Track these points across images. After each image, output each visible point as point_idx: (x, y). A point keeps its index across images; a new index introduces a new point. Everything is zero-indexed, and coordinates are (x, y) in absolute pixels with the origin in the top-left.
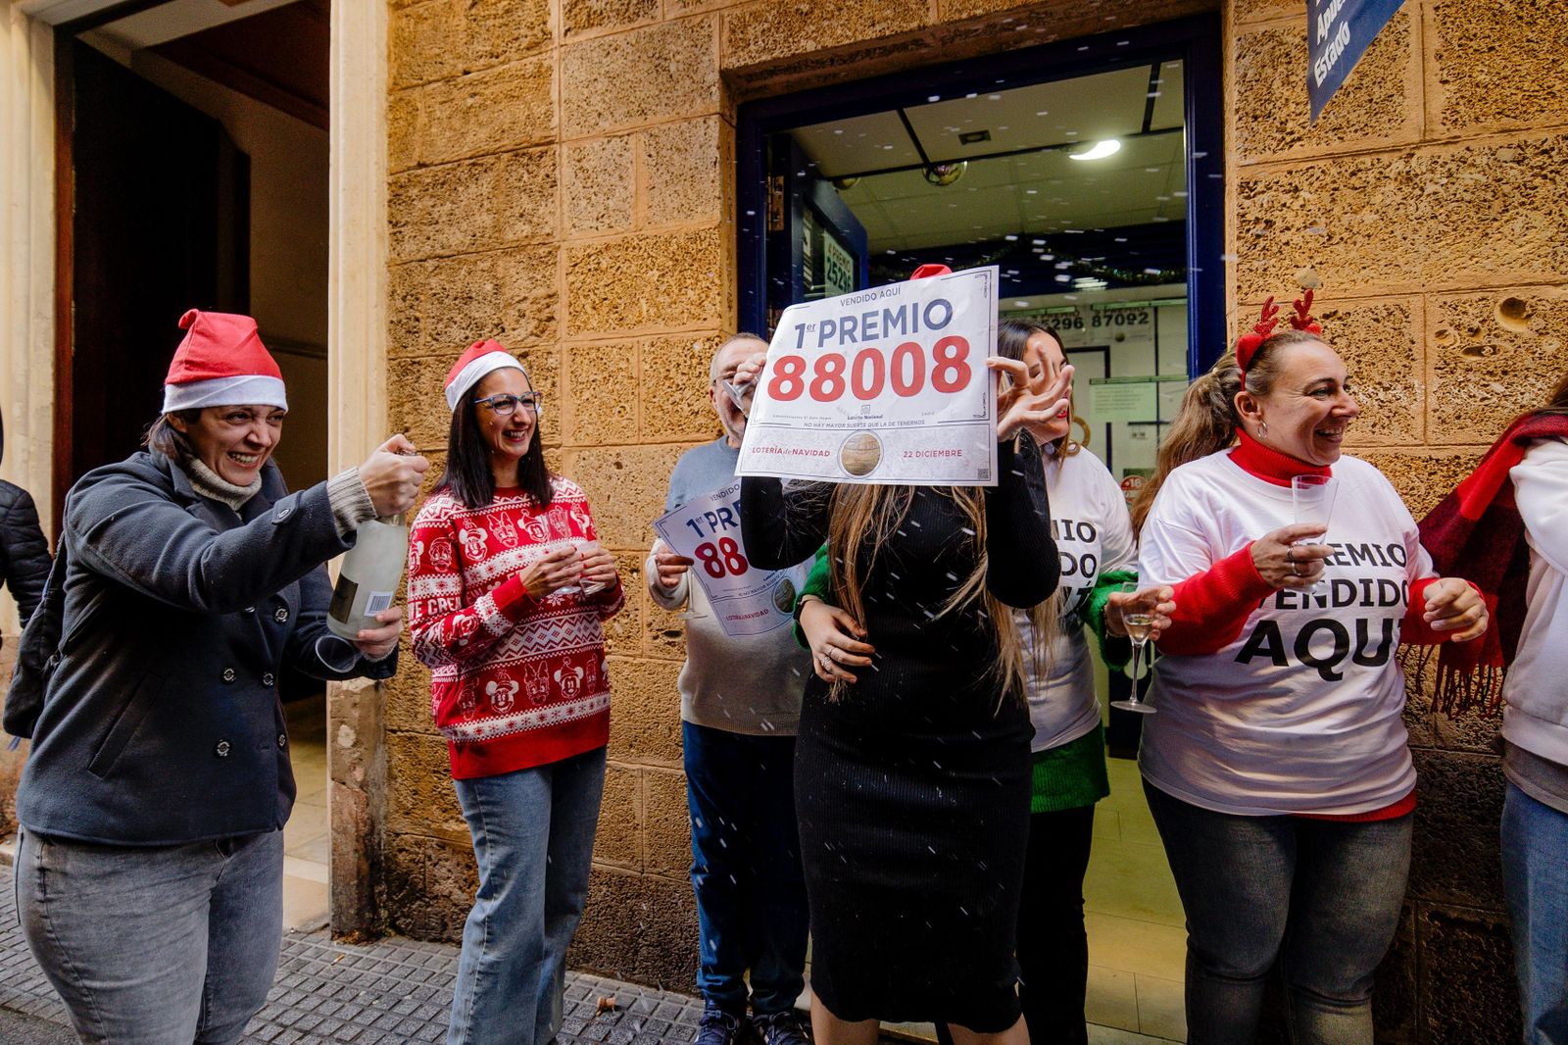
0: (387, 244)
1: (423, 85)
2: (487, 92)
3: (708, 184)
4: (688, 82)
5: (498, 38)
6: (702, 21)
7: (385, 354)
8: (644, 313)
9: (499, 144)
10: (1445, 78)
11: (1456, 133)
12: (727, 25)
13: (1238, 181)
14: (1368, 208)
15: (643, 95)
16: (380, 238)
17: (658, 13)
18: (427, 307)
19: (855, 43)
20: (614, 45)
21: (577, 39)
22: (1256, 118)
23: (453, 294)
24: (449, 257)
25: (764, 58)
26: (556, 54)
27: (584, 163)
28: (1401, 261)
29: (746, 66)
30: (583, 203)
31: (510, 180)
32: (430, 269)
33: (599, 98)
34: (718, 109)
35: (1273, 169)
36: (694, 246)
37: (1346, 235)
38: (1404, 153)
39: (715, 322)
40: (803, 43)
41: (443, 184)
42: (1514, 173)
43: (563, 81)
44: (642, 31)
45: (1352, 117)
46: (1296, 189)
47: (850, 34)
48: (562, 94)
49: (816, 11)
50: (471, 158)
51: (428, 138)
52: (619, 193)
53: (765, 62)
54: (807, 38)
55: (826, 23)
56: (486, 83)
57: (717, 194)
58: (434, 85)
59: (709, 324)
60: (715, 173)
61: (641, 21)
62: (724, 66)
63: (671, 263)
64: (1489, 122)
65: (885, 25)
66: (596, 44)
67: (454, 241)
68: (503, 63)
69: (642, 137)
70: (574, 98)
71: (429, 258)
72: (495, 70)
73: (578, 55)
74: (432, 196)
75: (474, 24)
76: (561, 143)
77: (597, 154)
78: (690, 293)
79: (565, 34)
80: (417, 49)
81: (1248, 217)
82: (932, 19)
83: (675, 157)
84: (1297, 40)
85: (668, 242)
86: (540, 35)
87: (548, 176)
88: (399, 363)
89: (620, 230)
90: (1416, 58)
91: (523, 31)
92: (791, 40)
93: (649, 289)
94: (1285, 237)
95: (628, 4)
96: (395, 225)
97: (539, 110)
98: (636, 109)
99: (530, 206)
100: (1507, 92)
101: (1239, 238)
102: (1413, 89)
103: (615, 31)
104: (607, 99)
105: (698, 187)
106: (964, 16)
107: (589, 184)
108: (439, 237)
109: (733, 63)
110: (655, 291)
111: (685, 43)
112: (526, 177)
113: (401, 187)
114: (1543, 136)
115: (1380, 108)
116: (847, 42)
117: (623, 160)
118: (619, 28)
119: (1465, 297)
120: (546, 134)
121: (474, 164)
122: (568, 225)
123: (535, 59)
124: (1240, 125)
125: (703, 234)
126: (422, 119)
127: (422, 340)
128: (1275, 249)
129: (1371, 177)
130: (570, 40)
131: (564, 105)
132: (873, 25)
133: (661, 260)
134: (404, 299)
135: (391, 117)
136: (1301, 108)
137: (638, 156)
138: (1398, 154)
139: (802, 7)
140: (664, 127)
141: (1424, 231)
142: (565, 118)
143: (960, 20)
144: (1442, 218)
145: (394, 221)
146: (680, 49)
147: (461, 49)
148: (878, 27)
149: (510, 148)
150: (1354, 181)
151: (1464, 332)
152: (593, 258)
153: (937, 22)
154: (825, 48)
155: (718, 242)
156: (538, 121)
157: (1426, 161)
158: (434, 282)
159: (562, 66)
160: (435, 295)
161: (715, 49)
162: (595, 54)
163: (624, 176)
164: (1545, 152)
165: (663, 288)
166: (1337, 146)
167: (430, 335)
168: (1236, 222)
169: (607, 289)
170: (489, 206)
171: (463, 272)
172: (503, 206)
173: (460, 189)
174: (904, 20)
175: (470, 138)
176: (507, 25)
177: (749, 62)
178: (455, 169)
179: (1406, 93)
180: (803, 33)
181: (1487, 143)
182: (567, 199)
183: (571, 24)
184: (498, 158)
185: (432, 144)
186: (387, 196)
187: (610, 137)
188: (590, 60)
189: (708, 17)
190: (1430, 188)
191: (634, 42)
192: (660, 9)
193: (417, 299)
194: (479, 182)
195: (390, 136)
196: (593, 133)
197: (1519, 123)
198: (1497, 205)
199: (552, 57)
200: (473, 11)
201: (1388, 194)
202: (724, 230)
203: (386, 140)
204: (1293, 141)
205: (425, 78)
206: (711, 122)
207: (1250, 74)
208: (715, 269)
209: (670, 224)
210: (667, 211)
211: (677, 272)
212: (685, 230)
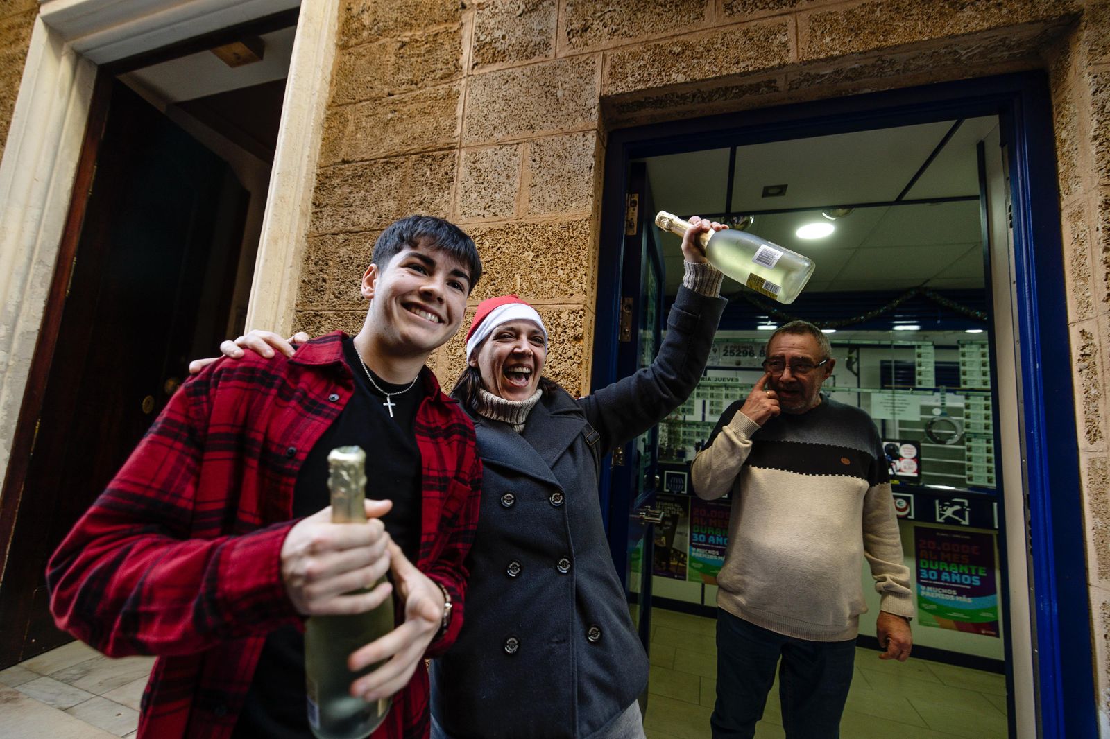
0: (308, 220)
1: (355, 104)
2: (405, 109)
3: (583, 185)
4: (572, 105)
5: (418, 71)
6: (588, 59)
7: (294, 306)
8: (518, 286)
9: (409, 148)
12: (609, 62)
13: (1098, 200)
15: (533, 114)
16: (303, 214)
17: (551, 53)
18: (333, 270)
19: (720, 77)
20: (513, 76)
21: (482, 71)
23: (356, 262)
24: (357, 232)
25: (639, 87)
26: (463, 82)
27: (479, 165)
29: (623, 94)
30: (474, 195)
31: (416, 175)
32: (341, 241)
33: (495, 115)
34: (596, 126)
36: (567, 234)
39: (579, 297)
40: (674, 76)
41: (361, 176)
43: (467, 101)
44: (536, 66)
47: (717, 70)
48: (466, 112)
49: (687, 53)
50: (385, 158)
51: (353, 142)
52: (506, 188)
53: (639, 91)
54: (678, 72)
55: (695, 61)
56: (405, 102)
57: (590, 193)
58: (364, 103)
59: (575, 299)
60: (589, 176)
61: (536, 58)
62: (604, 93)
63: (545, 246)
65: (748, 63)
66: (498, 74)
67: (363, 220)
68: (420, 88)
69: (529, 146)
70: (475, 114)
71: (342, 232)
72: (413, 93)
73: (481, 83)
74: (350, 185)
75: (401, 60)
76: (460, 148)
77: (489, 157)
78: (560, 272)
79: (473, 68)
80: (354, 78)
82: (792, 58)
83: (556, 162)
85: (544, 229)
86: (453, 68)
87: (447, 174)
88: (305, 315)
89: (503, 217)
91: (439, 66)
92: (663, 74)
93: (524, 266)
95: (527, 46)
96: (317, 206)
97: (445, 123)
98: (525, 125)
99: (429, 196)
103: (514, 65)
104: (502, 116)
105: (574, 187)
106: (822, 56)
107: (481, 181)
108: (352, 216)
109: (612, 90)
110: (528, 269)
111: (572, 75)
112: (428, 174)
113: (327, 177)
116: (714, 75)
117: (512, 164)
118: (518, 63)
120: (448, 141)
121: (387, 163)
122: (459, 212)
123: (446, 86)
125: (575, 225)
126: (351, 127)
127: (325, 297)
130: (476, 72)
131: (466, 119)
132: (738, 63)
133: (537, 243)
134: (316, 264)
135: (326, 125)
137: (524, 160)
139: (675, 49)
140: (548, 139)
142: (465, 130)
143: (818, 60)
145: (317, 203)
146: (567, 80)
147: (389, 78)
148: (742, 65)
149: (418, 150)
152: (478, 239)
153: (796, 61)
154: (693, 81)
155: (588, 231)
156: (444, 132)
158: (342, 251)
159: (468, 91)
160: (342, 261)
161: (597, 80)
162: (496, 82)
163: (510, 175)
165: (537, 266)
167: (334, 294)
169: (487, 265)
170: (396, 194)
171: (367, 245)
172: (407, 195)
173: (374, 181)
174: (766, 59)
175: (386, 143)
176: (427, 61)
177: (626, 90)
178: (371, 166)
180: (675, 69)
182: (461, 192)
183: (479, 60)
184: (408, 159)
185: (356, 146)
186: (314, 183)
187: (501, 145)
188: (492, 87)
189: (593, 56)
191: (529, 74)
192: (553, 50)
193: (327, 264)
194: (390, 177)
195: (323, 140)
196: (488, 141)
199: (461, 84)
200: (402, 51)
202: (593, 223)
203: (320, 142)
205: (357, 98)
206: (589, 136)
208: (583, 253)
209: (547, 215)
210: (545, 205)
211: (550, 254)
212: (560, 220)
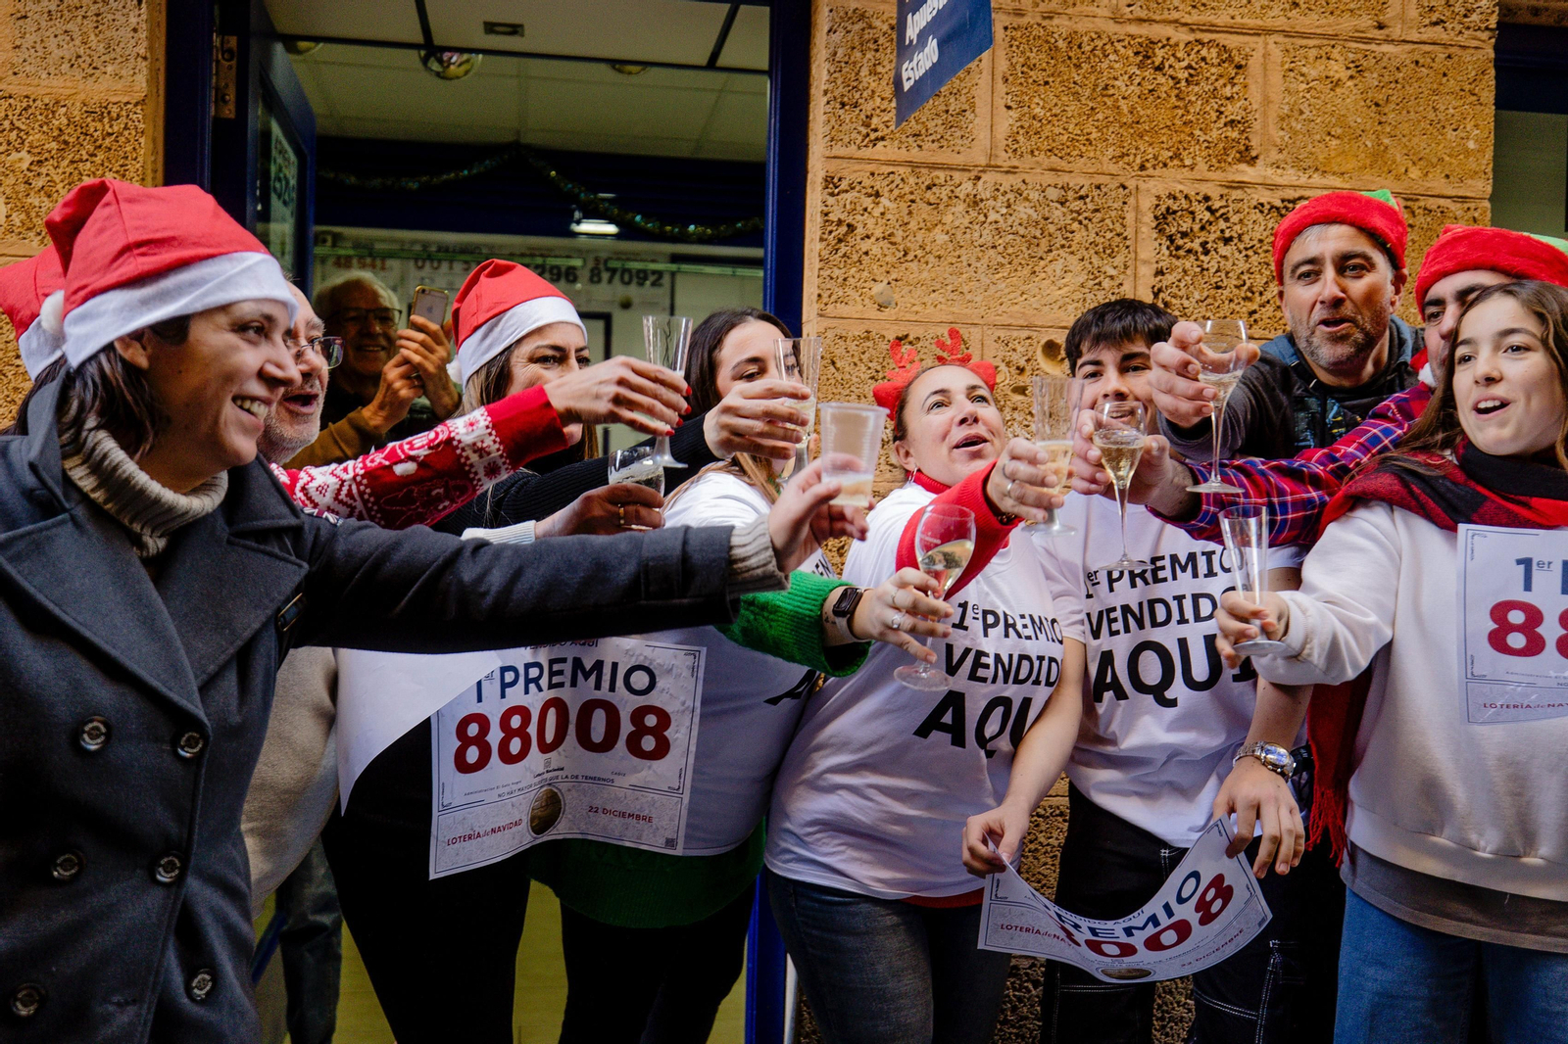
3: (125, 33)
10: (1010, 104)
11: (1015, 163)
13: (822, 174)
14: (939, 226)
22: (843, 105)
28: (965, 289)
35: (857, 167)
36: (99, 125)
37: (919, 253)
38: (973, 175)
42: (1058, 213)
45: (931, 124)
46: (877, 195)
57: (142, 51)
60: (137, 18)
63: (54, 145)
64: (1041, 157)
81: (833, 217)
84: (885, 27)
85: (50, 110)
90: (986, 76)
93: (11, 180)
94: (865, 246)
100: (1057, 130)
101: (822, 240)
102: (982, 108)
105: (108, 34)
110: (22, 187)
114: (1081, 181)
115: (955, 120)
119: (1015, 334)
124: (828, 109)
125: (115, 110)
128: (855, 257)
129: (944, 193)
136: (885, 105)
138: (967, 174)
141: (985, 261)
144: (1000, 249)
150: (929, 195)
151: (1013, 370)
155: (141, 126)
157: (990, 187)
164: (1081, 198)
165: (39, 183)
166: (915, 155)
168: (819, 219)
179: (977, 110)
181: (1039, 179)
190: (993, 216)
197: (1063, 164)
198: (1044, 243)
201: (956, 215)
202: (149, 108)
204: (877, 139)
207: (840, 52)
208: (133, 167)
209: (55, 83)
210: (50, 60)
211: (66, 162)
212: (82, 96)
